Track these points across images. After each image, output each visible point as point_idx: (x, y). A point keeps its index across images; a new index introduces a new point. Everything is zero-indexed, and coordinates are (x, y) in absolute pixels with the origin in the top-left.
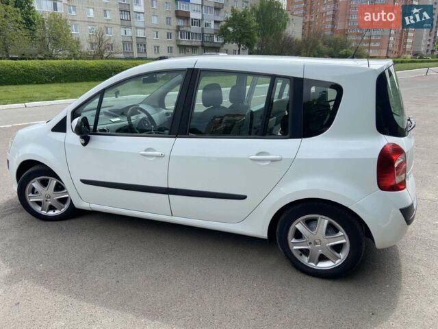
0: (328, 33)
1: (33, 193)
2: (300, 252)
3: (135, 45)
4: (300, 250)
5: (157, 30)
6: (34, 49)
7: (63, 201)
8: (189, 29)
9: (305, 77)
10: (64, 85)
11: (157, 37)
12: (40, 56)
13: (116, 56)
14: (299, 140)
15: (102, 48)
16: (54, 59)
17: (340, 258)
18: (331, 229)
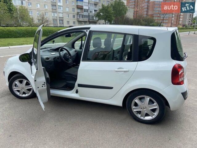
0: (145, 16)
1: (16, 86)
2: (137, 112)
3: (58, 21)
4: (137, 111)
5: (68, 14)
6: (13, 22)
7: (29, 90)
8: (83, 14)
9: (139, 34)
10: (26, 38)
11: (68, 17)
12: (15, 25)
13: (50, 25)
14: (136, 62)
15: (44, 22)
16: (21, 26)
17: (155, 115)
18: (151, 102)
